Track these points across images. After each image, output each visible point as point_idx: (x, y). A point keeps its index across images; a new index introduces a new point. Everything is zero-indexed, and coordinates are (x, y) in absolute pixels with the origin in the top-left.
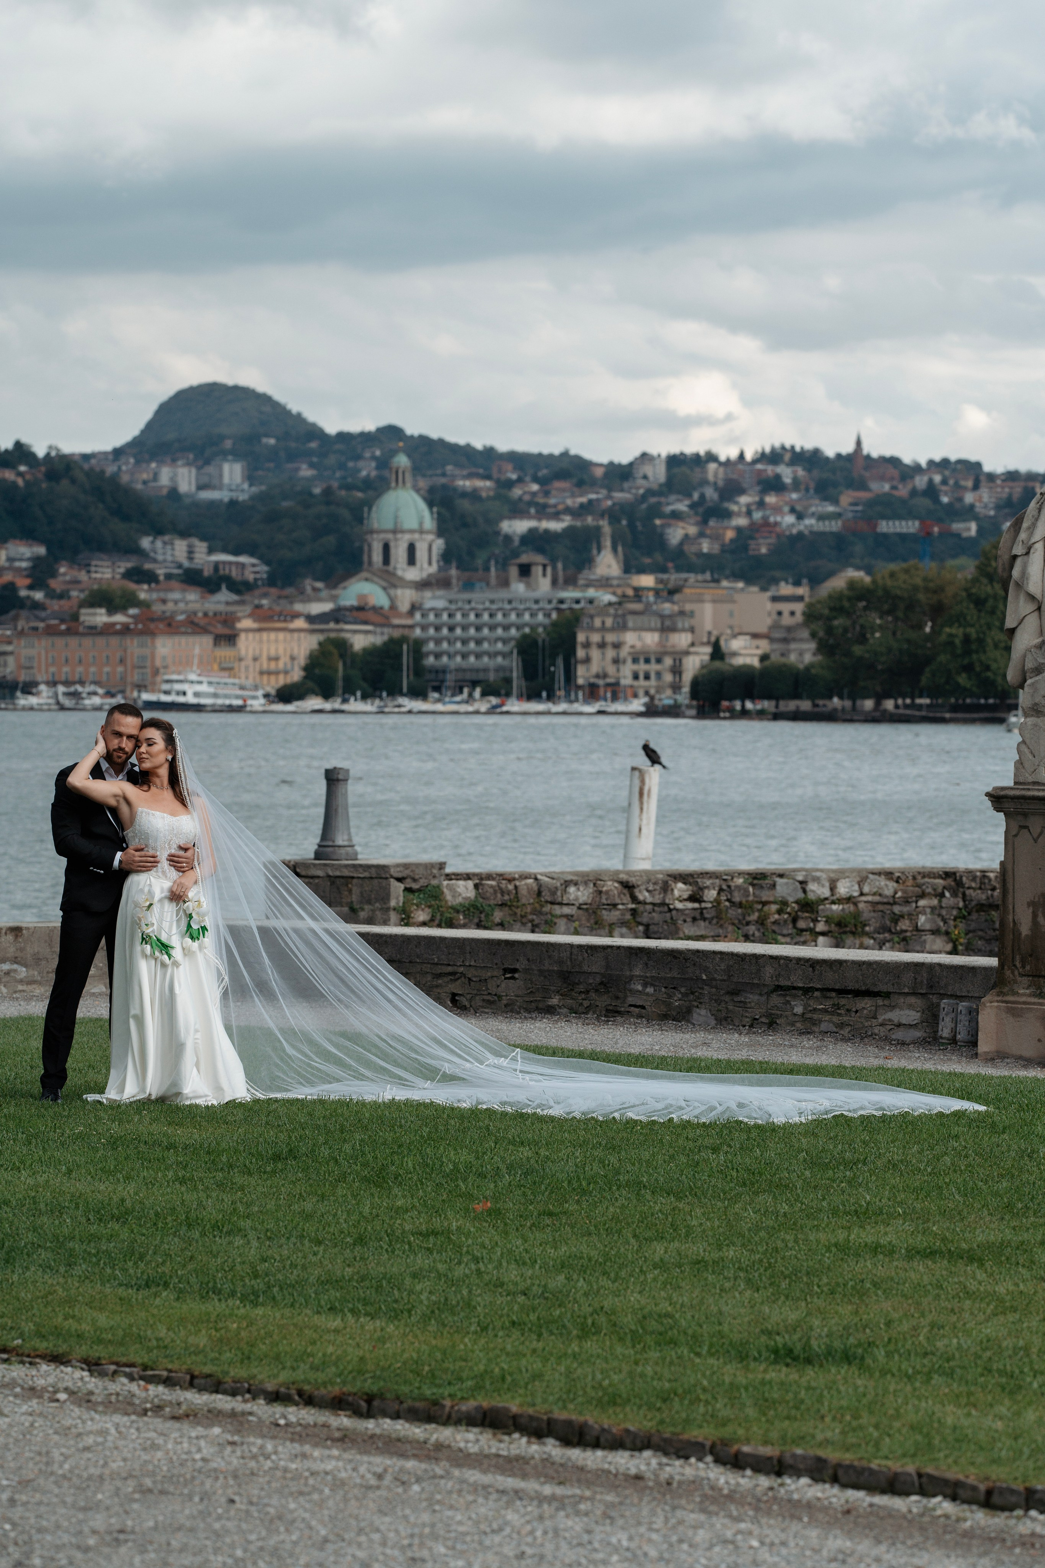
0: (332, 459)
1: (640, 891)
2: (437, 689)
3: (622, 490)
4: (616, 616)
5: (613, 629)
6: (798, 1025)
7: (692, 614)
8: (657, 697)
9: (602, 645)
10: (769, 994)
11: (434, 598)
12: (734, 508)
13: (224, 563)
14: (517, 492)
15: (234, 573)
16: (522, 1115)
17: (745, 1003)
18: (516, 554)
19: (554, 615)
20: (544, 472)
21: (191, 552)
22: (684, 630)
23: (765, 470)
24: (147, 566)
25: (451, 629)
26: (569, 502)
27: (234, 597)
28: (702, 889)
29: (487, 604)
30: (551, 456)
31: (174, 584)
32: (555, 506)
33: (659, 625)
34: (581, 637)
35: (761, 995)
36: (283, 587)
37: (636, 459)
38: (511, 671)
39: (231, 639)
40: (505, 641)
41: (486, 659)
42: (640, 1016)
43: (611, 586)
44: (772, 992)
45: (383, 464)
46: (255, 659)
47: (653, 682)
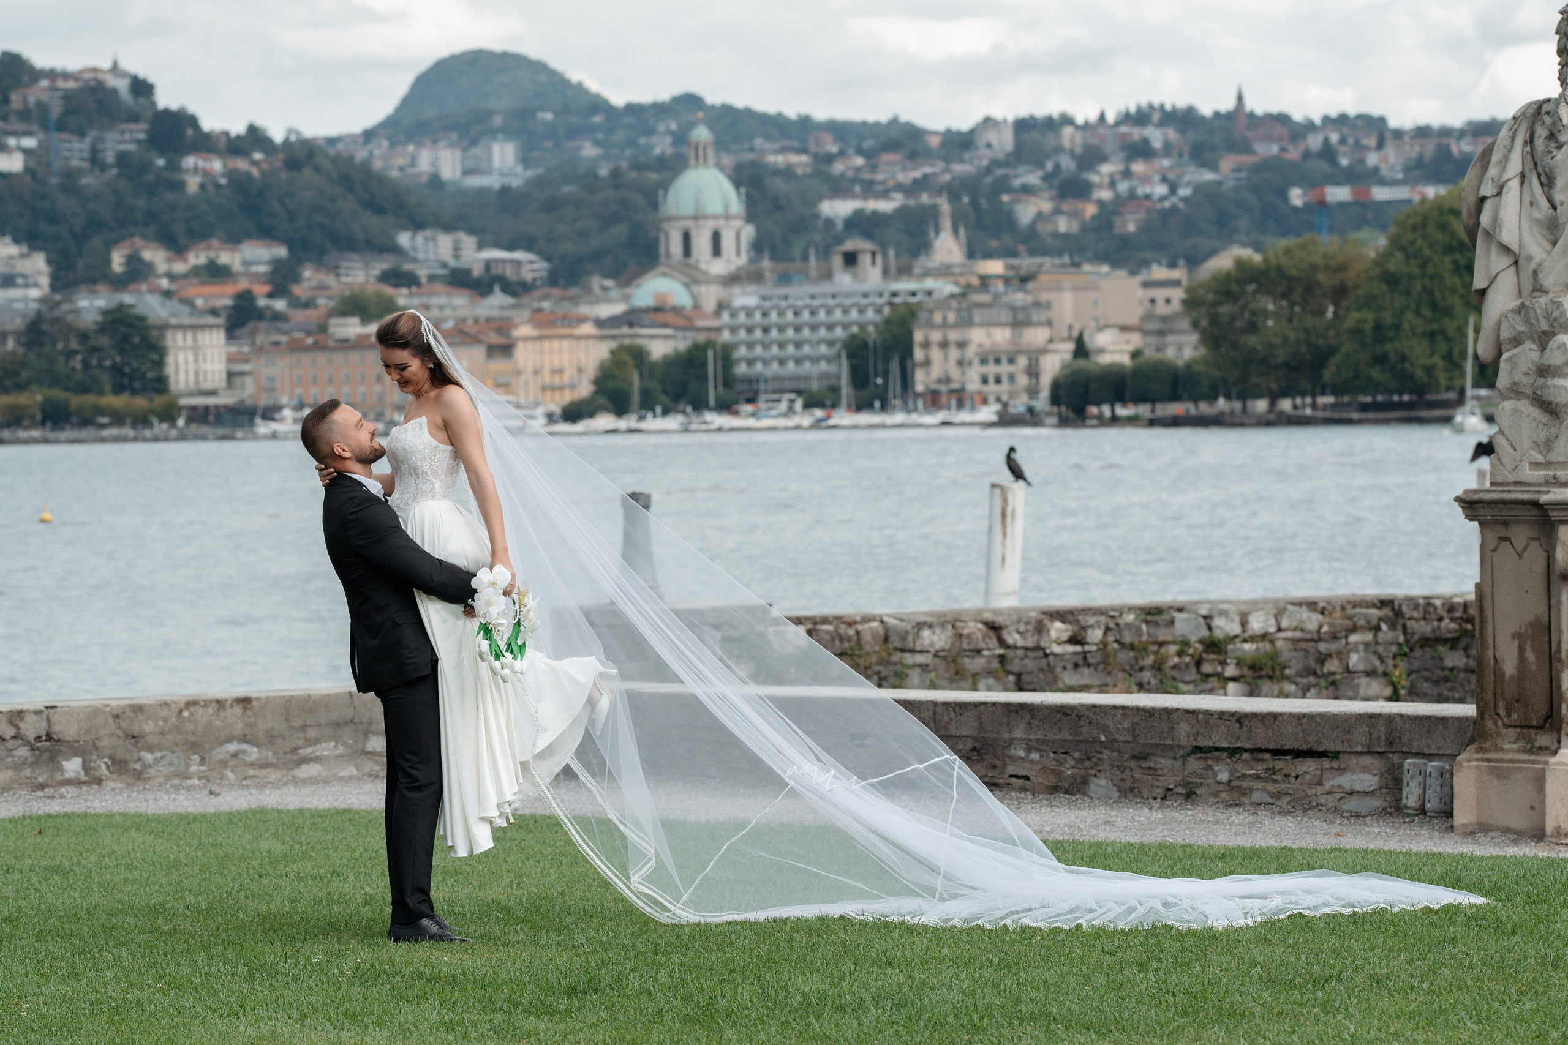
0: (620, 136)
1: (1009, 633)
2: (751, 400)
3: (962, 161)
4: (959, 310)
5: (956, 326)
6: (1224, 795)
7: (1048, 305)
8: (1012, 403)
9: (944, 345)
10: (1184, 758)
11: (745, 294)
12: (1094, 178)
13: (497, 261)
14: (838, 168)
15: (509, 272)
16: (886, 925)
17: (1155, 769)
18: (839, 240)
19: (887, 311)
20: (868, 144)
21: (457, 249)
22: (1039, 324)
23: (1130, 134)
24: (407, 267)
25: (766, 330)
26: (901, 177)
27: (509, 300)
28: (1084, 629)
29: (808, 301)
30: (877, 124)
31: (439, 287)
32: (883, 182)
33: (1010, 319)
34: (918, 336)
35: (1175, 758)
36: (566, 287)
37: (978, 125)
38: (838, 377)
39: (505, 350)
40: (831, 343)
41: (807, 366)
42: (1023, 789)
43: (953, 274)
44: (1189, 755)
45: (680, 139)
46: (536, 372)
47: (1005, 386)
